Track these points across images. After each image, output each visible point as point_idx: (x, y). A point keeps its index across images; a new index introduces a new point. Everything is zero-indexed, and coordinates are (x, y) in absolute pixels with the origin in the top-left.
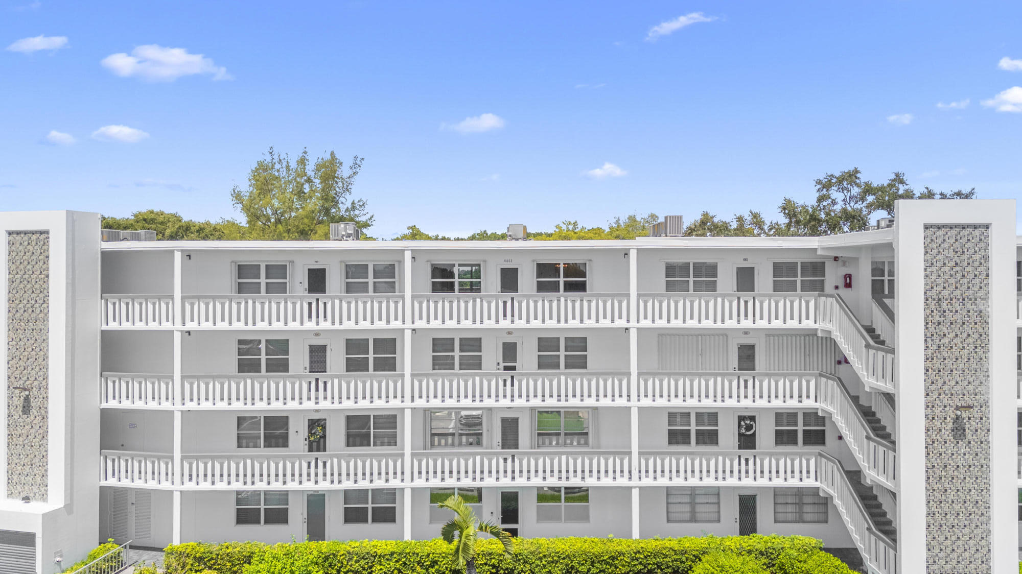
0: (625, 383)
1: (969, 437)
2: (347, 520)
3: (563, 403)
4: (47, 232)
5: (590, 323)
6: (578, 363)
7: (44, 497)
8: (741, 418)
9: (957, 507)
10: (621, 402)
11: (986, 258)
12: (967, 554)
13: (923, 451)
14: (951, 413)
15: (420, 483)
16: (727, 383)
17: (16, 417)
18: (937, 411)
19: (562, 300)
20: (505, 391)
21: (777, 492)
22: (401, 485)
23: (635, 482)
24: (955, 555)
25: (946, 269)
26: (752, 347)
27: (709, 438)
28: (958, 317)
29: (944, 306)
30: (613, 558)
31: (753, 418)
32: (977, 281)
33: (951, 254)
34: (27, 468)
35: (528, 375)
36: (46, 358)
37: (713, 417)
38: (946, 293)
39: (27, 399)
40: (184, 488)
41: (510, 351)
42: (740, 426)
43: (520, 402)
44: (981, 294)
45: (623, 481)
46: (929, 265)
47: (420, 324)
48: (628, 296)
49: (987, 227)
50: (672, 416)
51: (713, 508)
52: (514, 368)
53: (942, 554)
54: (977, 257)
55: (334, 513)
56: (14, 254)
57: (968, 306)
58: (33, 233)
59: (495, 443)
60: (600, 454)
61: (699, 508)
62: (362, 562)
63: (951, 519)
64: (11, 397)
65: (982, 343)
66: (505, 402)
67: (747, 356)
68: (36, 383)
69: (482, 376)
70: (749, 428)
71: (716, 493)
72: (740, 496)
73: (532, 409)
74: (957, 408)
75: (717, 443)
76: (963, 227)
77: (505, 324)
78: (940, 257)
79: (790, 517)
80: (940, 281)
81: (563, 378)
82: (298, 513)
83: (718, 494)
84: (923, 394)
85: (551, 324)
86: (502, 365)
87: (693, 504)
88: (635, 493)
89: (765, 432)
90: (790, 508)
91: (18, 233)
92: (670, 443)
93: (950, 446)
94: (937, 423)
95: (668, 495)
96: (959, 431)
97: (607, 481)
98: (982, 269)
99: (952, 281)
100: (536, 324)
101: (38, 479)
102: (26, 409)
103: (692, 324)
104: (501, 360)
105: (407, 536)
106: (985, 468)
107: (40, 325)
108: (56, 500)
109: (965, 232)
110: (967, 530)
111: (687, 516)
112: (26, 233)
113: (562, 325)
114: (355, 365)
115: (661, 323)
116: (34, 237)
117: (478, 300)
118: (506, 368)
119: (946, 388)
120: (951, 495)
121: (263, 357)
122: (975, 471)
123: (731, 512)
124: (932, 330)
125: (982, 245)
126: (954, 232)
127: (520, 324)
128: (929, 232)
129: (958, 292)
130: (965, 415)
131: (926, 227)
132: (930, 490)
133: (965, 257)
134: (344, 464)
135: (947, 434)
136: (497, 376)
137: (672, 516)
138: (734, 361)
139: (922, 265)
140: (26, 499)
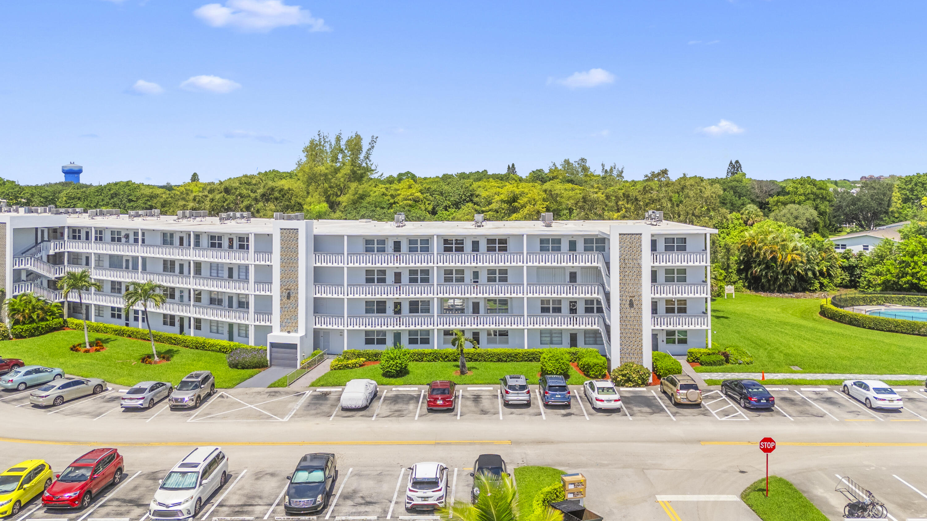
0: (522, 288)
1: (635, 307)
2: (410, 343)
3: (497, 296)
4: (298, 229)
5: (508, 264)
6: (504, 279)
7: (296, 331)
8: (571, 302)
9: (631, 331)
10: (520, 295)
11: (641, 245)
12: (634, 347)
13: (619, 311)
14: (629, 299)
15: (440, 327)
16: (562, 288)
17: (284, 300)
18: (624, 298)
19: (497, 255)
20: (474, 291)
21: (586, 332)
22: (433, 328)
23: (526, 327)
24: (630, 347)
25: (627, 249)
26: (575, 273)
27: (558, 310)
28: (631, 265)
29: (626, 261)
30: (516, 355)
31: (576, 302)
32: (638, 253)
33: (629, 243)
34: (289, 320)
35: (483, 285)
36: (297, 277)
37: (559, 301)
38: (627, 257)
39: (289, 293)
40: (348, 328)
41: (476, 275)
42: (570, 305)
43: (480, 295)
44: (639, 257)
45: (521, 327)
46: (621, 247)
47: (440, 264)
48: (523, 253)
49: (641, 234)
50: (543, 302)
51: (560, 339)
52: (477, 282)
53: (626, 347)
54: (637, 245)
55: (405, 339)
56: (283, 237)
57: (635, 262)
58: (291, 229)
59: (470, 312)
60: (511, 316)
61: (554, 339)
62: (419, 356)
63: (629, 335)
64: (282, 293)
65: (639, 274)
66: (474, 296)
67: (573, 277)
68: (293, 287)
69: (465, 285)
70: (574, 306)
71: (560, 332)
72: (571, 334)
73: (485, 298)
74: (630, 297)
75: (561, 312)
76: (633, 234)
77: (474, 264)
78: (625, 245)
79: (591, 342)
80: (625, 253)
81: (497, 286)
82: (390, 339)
83: (561, 333)
84: (619, 292)
85: (492, 264)
86: (473, 280)
87: (551, 337)
88: (526, 331)
89: (581, 307)
90: (591, 339)
91: (285, 229)
92: (542, 312)
93: (628, 310)
94: (624, 302)
95: (541, 333)
96: (631, 305)
97: (514, 327)
98: (639, 249)
99: (629, 253)
100: (486, 264)
101: (294, 324)
102: (289, 297)
103: (548, 264)
104: (472, 278)
105: (436, 348)
106: (640, 317)
107: (294, 265)
108: (302, 332)
109: (633, 236)
110: (634, 339)
111: (549, 342)
112: (288, 229)
113: (497, 265)
114: (413, 280)
115: (536, 264)
116: (292, 231)
117: (463, 255)
118: (474, 282)
119: (627, 290)
120: (629, 327)
121: (376, 277)
122: (637, 318)
123: (566, 339)
124: (622, 270)
125: (639, 241)
126: (630, 236)
127: (480, 264)
128: (621, 236)
129: (631, 257)
130: (633, 299)
131: (620, 234)
132: (621, 325)
133: (633, 245)
134: (411, 320)
135: (627, 306)
136: (471, 285)
137: (542, 342)
138: (568, 279)
139: (618, 247)
140: (289, 332)
